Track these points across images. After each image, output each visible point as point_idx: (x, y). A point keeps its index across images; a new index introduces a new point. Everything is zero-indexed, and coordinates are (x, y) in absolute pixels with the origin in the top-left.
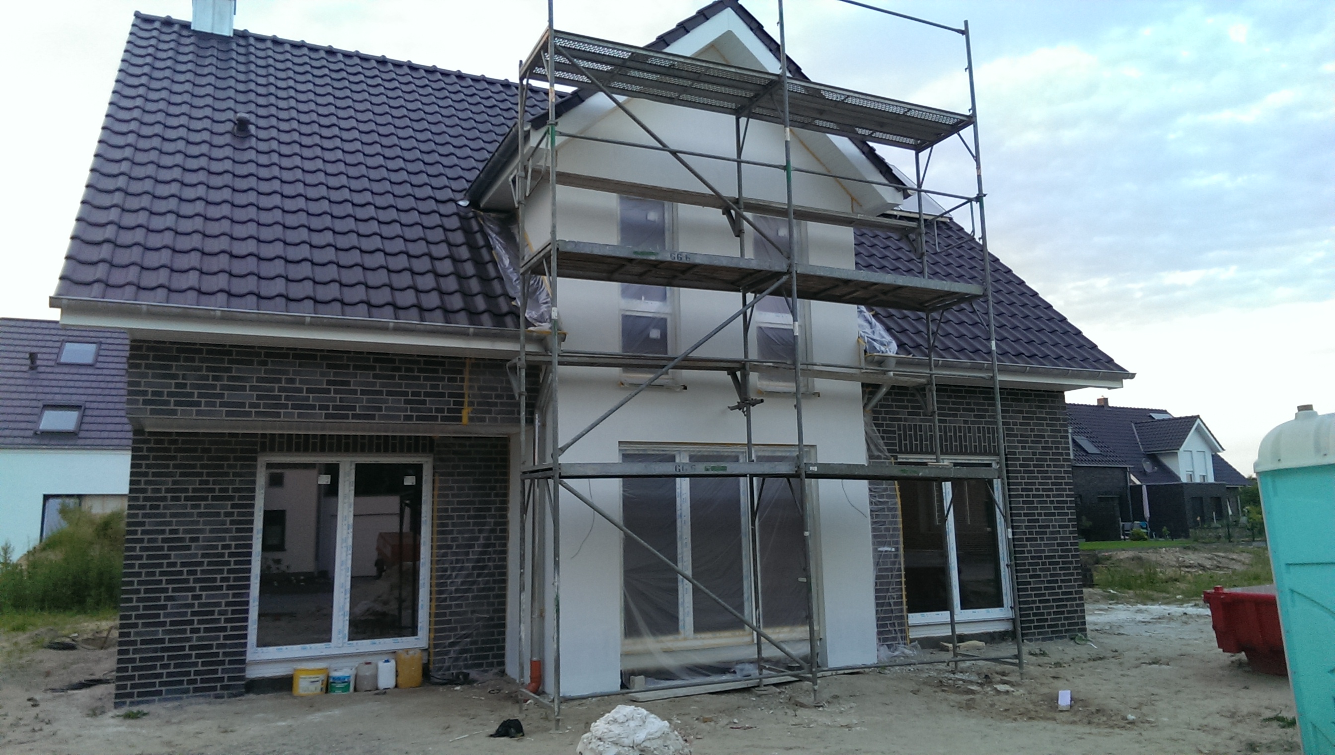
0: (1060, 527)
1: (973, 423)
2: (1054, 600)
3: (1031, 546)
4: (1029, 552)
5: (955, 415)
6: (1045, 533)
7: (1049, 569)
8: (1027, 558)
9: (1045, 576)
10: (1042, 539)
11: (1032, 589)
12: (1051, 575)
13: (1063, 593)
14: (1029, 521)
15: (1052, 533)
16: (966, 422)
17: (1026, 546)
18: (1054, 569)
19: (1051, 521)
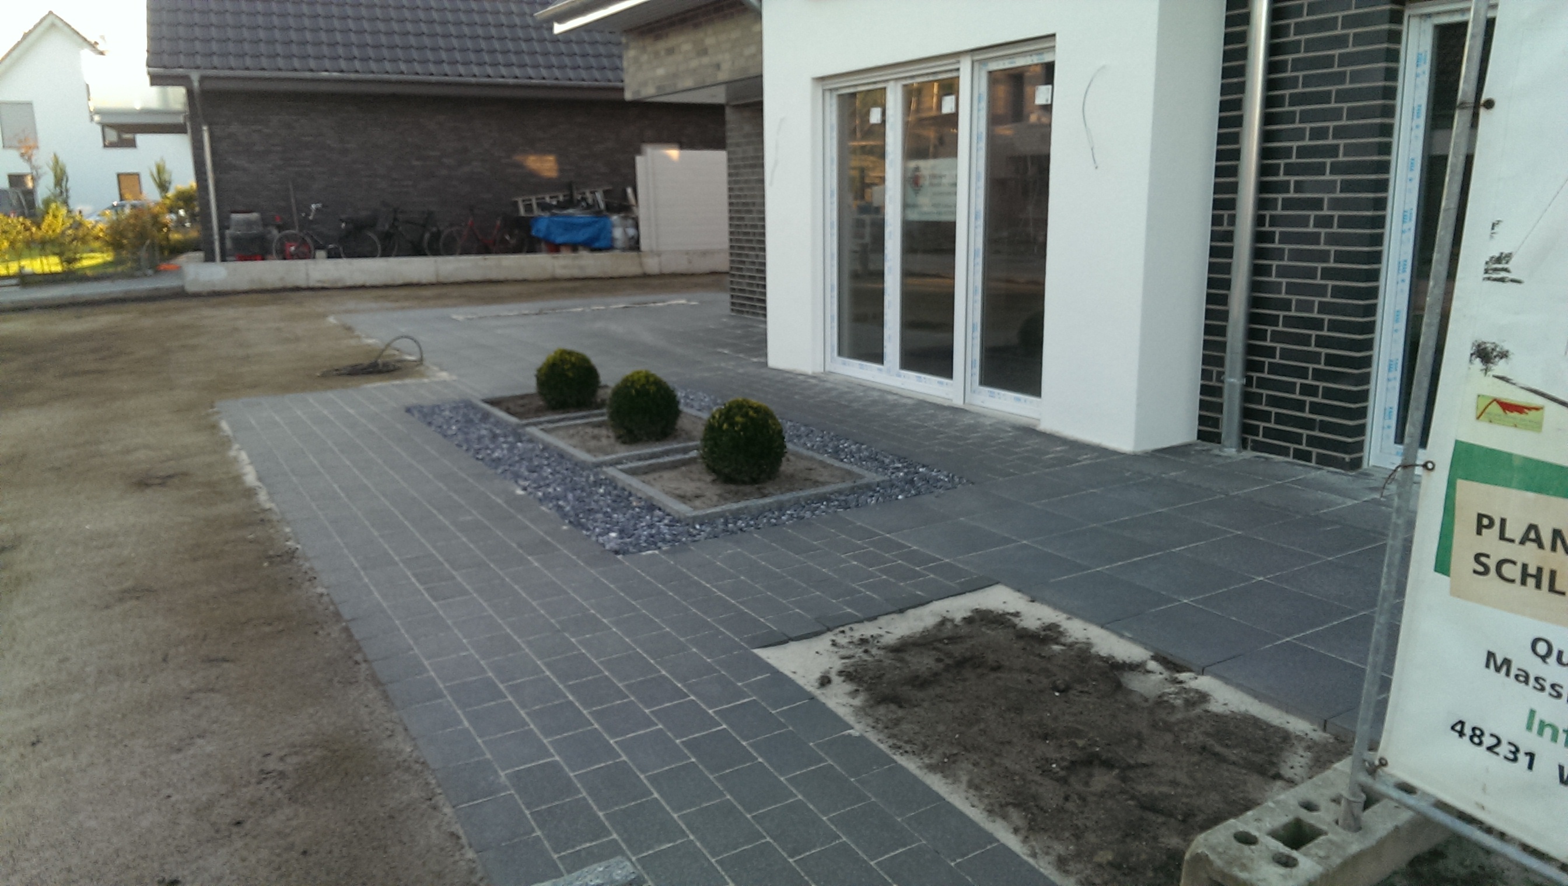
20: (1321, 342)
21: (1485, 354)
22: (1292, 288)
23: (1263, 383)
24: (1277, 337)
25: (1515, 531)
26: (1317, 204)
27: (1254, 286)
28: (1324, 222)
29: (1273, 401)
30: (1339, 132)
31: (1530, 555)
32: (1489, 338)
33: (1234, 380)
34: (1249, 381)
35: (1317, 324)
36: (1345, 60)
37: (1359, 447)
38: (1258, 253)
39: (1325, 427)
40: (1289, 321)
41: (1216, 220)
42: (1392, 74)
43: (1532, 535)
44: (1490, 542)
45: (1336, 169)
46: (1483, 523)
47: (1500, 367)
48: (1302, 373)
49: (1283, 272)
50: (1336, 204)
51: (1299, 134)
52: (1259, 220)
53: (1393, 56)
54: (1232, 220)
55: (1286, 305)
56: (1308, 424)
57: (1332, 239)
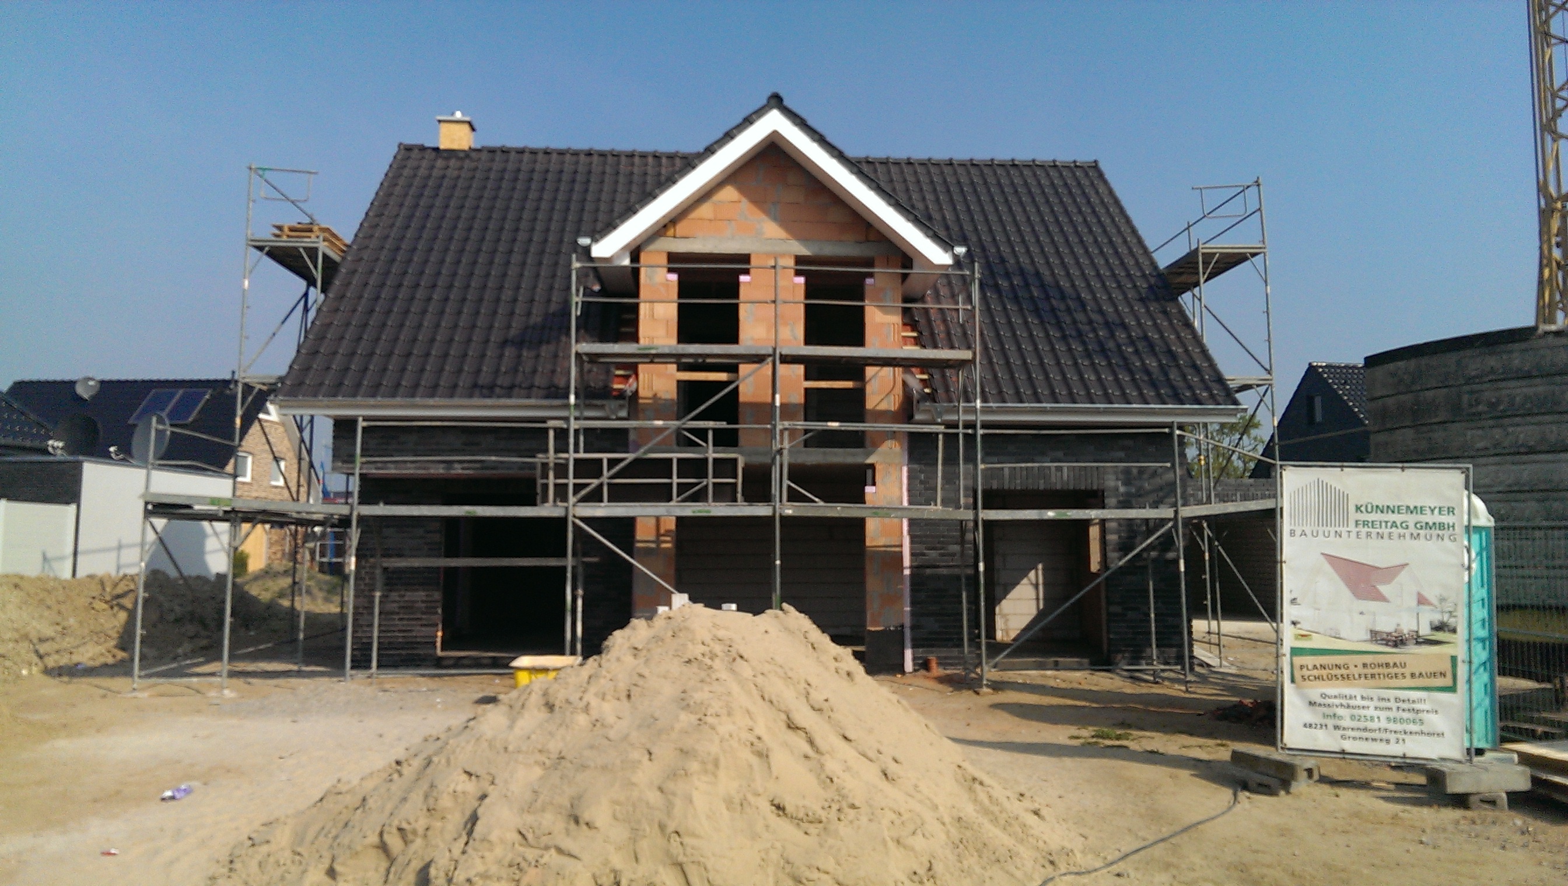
21: (1294, 623)
25: (1310, 667)
31: (1316, 672)
32: (1294, 619)
43: (1315, 667)
44: (1305, 672)
46: (1302, 667)
47: (1298, 626)
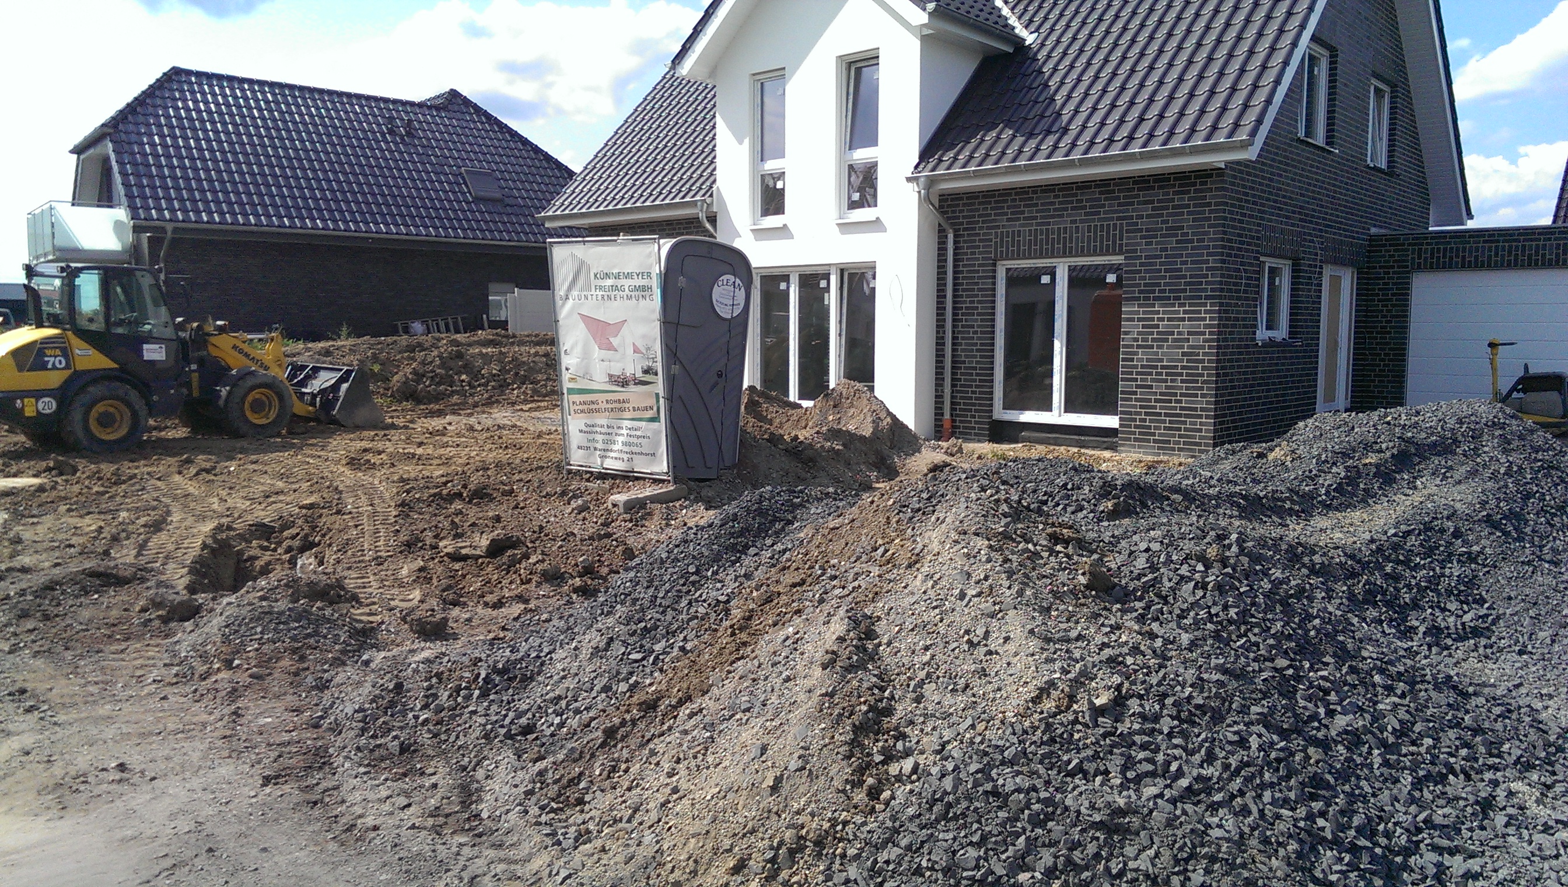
0: (1189, 333)
1: (1082, 221)
2: (1166, 415)
3: (1143, 353)
4: (1138, 360)
5: (1062, 216)
6: (1167, 340)
7: (1166, 381)
8: (1136, 367)
9: (1157, 387)
10: (1160, 347)
11: (1137, 400)
12: (1167, 387)
13: (1182, 409)
14: (1144, 327)
15: (1175, 340)
16: (1073, 222)
17: (1136, 353)
18: (1172, 381)
19: (1178, 326)
20: (977, 375)
22: (966, 356)
23: (958, 392)
24: (962, 374)
26: (973, 327)
27: (953, 356)
28: (975, 332)
29: (962, 398)
30: (979, 302)
33: (948, 390)
34: (953, 392)
35: (975, 368)
36: (979, 278)
37: (991, 411)
38: (953, 344)
39: (980, 405)
40: (966, 368)
41: (938, 332)
42: (994, 284)
45: (979, 314)
48: (971, 386)
49: (963, 350)
50: (979, 326)
51: (965, 302)
52: (953, 332)
53: (994, 277)
54: (944, 332)
55: (964, 362)
56: (974, 405)
57: (979, 338)
